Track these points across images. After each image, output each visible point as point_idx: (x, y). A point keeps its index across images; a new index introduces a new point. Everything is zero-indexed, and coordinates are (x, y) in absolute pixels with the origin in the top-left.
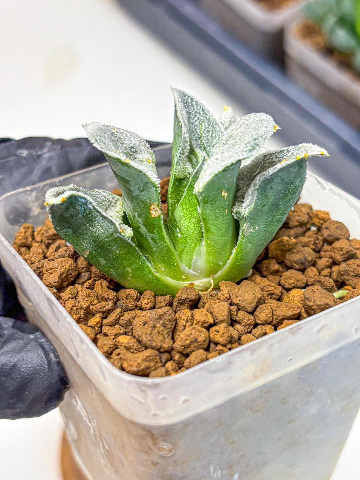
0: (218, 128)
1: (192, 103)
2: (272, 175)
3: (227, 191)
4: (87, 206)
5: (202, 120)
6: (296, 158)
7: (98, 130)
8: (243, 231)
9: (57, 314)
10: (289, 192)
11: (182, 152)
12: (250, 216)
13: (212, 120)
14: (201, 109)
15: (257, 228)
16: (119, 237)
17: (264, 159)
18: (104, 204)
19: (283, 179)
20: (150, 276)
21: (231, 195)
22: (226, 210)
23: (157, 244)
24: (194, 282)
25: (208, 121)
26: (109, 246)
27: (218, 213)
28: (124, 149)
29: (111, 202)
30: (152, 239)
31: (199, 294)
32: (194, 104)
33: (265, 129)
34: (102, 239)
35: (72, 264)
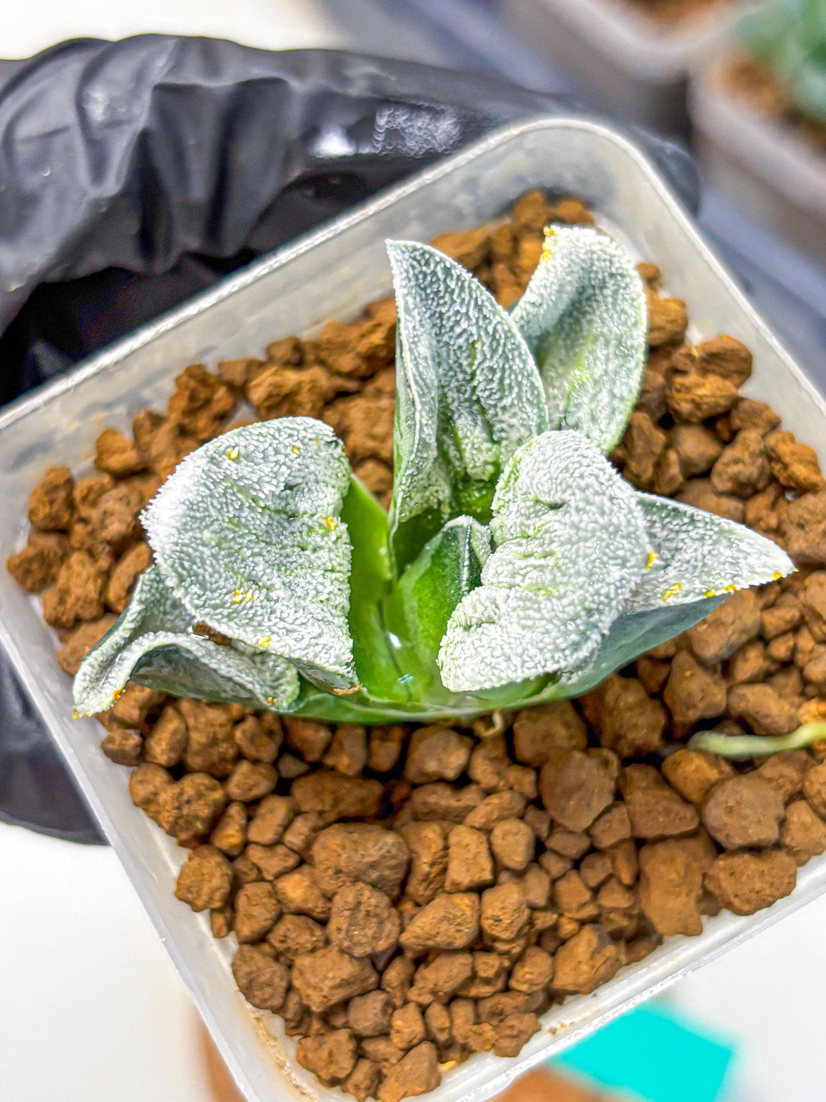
1: (449, 282)
5: (476, 338)
6: (706, 594)
14: (473, 302)
25: (490, 339)
32: (452, 285)
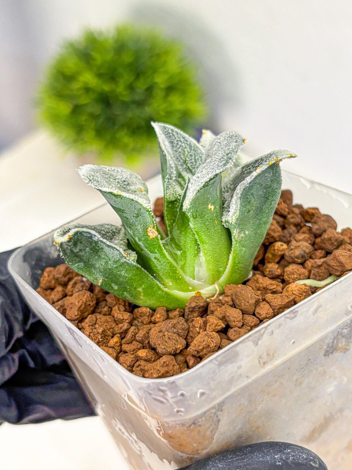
0: (199, 151)
1: (173, 133)
2: (250, 183)
3: (213, 204)
4: (92, 239)
5: (184, 147)
6: (269, 164)
7: (91, 171)
8: (234, 237)
9: (78, 340)
10: (269, 196)
11: (169, 177)
12: (238, 222)
13: (193, 145)
14: (182, 137)
15: (247, 232)
16: (126, 262)
17: (242, 171)
18: (108, 235)
19: (261, 185)
20: (160, 292)
21: (218, 207)
22: (216, 221)
23: (160, 262)
24: (200, 291)
25: (189, 146)
26: (118, 271)
27: (208, 225)
28: (116, 184)
29: (114, 232)
30: (155, 258)
31: (206, 301)
33: (235, 144)
34: (111, 266)
35: (89, 295)
